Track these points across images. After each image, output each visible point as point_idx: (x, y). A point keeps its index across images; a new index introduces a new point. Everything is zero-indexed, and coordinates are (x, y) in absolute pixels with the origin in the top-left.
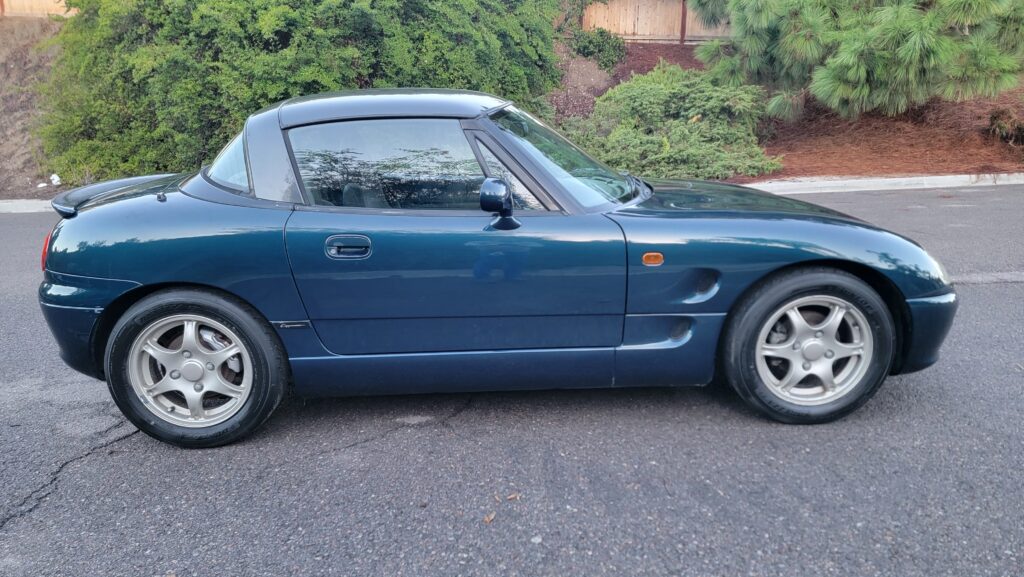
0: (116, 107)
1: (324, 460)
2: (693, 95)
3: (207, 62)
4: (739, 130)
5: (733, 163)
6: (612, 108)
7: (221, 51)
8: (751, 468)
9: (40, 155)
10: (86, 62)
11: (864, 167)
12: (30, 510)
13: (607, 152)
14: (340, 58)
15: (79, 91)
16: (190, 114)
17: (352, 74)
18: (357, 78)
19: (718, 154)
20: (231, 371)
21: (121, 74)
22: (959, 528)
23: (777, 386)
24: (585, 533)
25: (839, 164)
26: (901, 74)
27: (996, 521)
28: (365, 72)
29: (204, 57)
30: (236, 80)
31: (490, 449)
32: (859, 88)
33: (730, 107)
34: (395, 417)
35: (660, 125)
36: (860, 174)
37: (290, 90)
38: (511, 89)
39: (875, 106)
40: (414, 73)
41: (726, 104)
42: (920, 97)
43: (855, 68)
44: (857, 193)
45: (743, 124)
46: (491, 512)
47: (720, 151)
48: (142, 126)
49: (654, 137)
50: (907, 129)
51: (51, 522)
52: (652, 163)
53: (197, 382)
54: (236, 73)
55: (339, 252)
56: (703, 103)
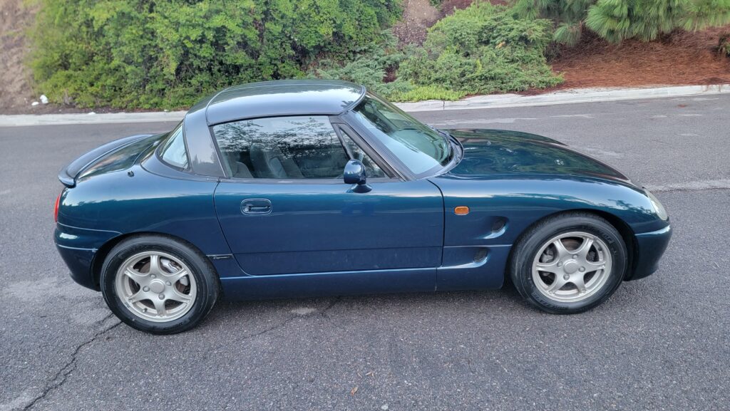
0: (82, 46)
1: (246, 344)
2: (499, 27)
3: (145, 13)
4: (534, 53)
5: (527, 78)
6: (440, 37)
7: (155, 4)
8: (526, 350)
9: (32, 81)
10: (59, 13)
11: (625, 80)
12: (61, 384)
13: (436, 72)
14: (241, 8)
15: (57, 35)
16: (135, 52)
17: (250, 20)
18: (253, 22)
19: (517, 72)
20: (182, 285)
21: (85, 23)
22: (661, 398)
23: (546, 290)
24: (416, 402)
25: (606, 77)
26: (653, 11)
27: (685, 392)
28: (259, 18)
29: (143, 9)
30: (167, 27)
31: (354, 335)
32: (622, 22)
33: (526, 36)
34: (291, 309)
35: (475, 50)
36: (621, 85)
37: (206, 33)
38: (365, 25)
39: (634, 34)
40: (294, 17)
41: (523, 34)
42: (667, 27)
43: (620, 7)
44: (618, 102)
45: (536, 49)
46: (355, 386)
47: (518, 69)
48: (102, 59)
49: (471, 60)
50: (658, 49)
51: (75, 393)
52: (468, 80)
53: (161, 293)
54: (166, 20)
55: (250, 210)
56: (507, 33)
